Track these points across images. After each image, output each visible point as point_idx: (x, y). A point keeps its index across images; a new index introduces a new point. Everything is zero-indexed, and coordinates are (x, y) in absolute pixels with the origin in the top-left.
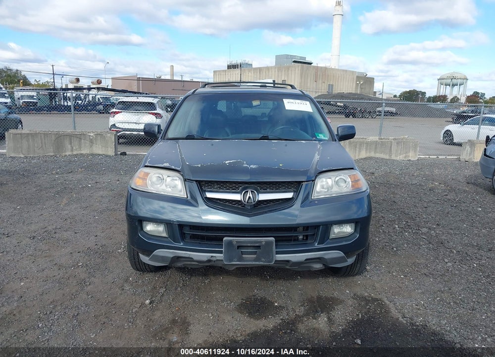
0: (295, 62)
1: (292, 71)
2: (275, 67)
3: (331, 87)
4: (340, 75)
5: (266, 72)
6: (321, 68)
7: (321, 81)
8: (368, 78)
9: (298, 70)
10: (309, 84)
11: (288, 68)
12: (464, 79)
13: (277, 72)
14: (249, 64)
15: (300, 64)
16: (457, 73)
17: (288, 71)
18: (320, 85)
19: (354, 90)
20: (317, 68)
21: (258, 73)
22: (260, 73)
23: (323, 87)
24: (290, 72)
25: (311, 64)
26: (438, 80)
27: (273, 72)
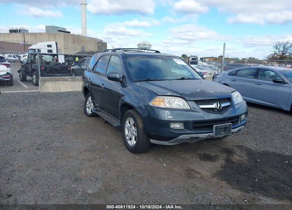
0: (59, 31)
1: (58, 36)
2: (46, 33)
3: (83, 47)
4: (88, 40)
5: (39, 36)
6: (76, 35)
7: (77, 44)
8: (103, 43)
9: (62, 36)
10: (70, 46)
11: (55, 35)
12: (150, 45)
13: (47, 36)
14: (26, 30)
15: (63, 33)
16: (146, 42)
17: (55, 36)
18: (77, 46)
19: (97, 49)
20: (73, 35)
21: (34, 37)
22: (35, 36)
23: (78, 47)
24: (57, 37)
25: (69, 33)
26: (138, 45)
27: (45, 37)
